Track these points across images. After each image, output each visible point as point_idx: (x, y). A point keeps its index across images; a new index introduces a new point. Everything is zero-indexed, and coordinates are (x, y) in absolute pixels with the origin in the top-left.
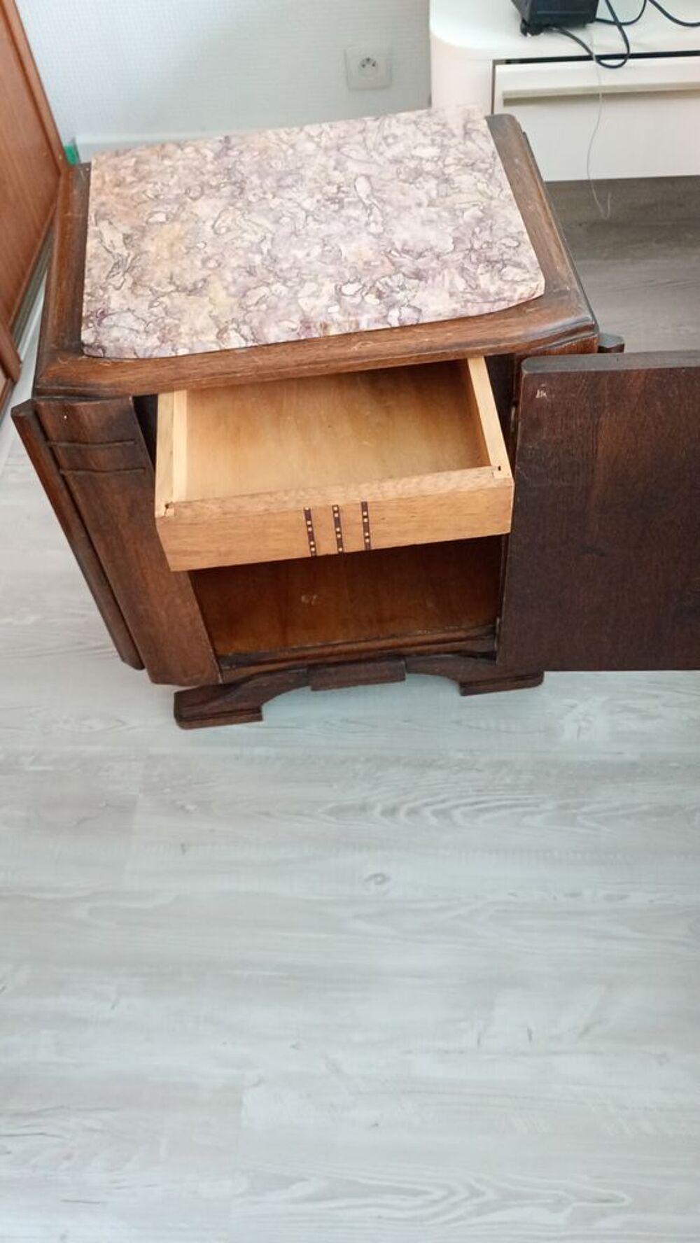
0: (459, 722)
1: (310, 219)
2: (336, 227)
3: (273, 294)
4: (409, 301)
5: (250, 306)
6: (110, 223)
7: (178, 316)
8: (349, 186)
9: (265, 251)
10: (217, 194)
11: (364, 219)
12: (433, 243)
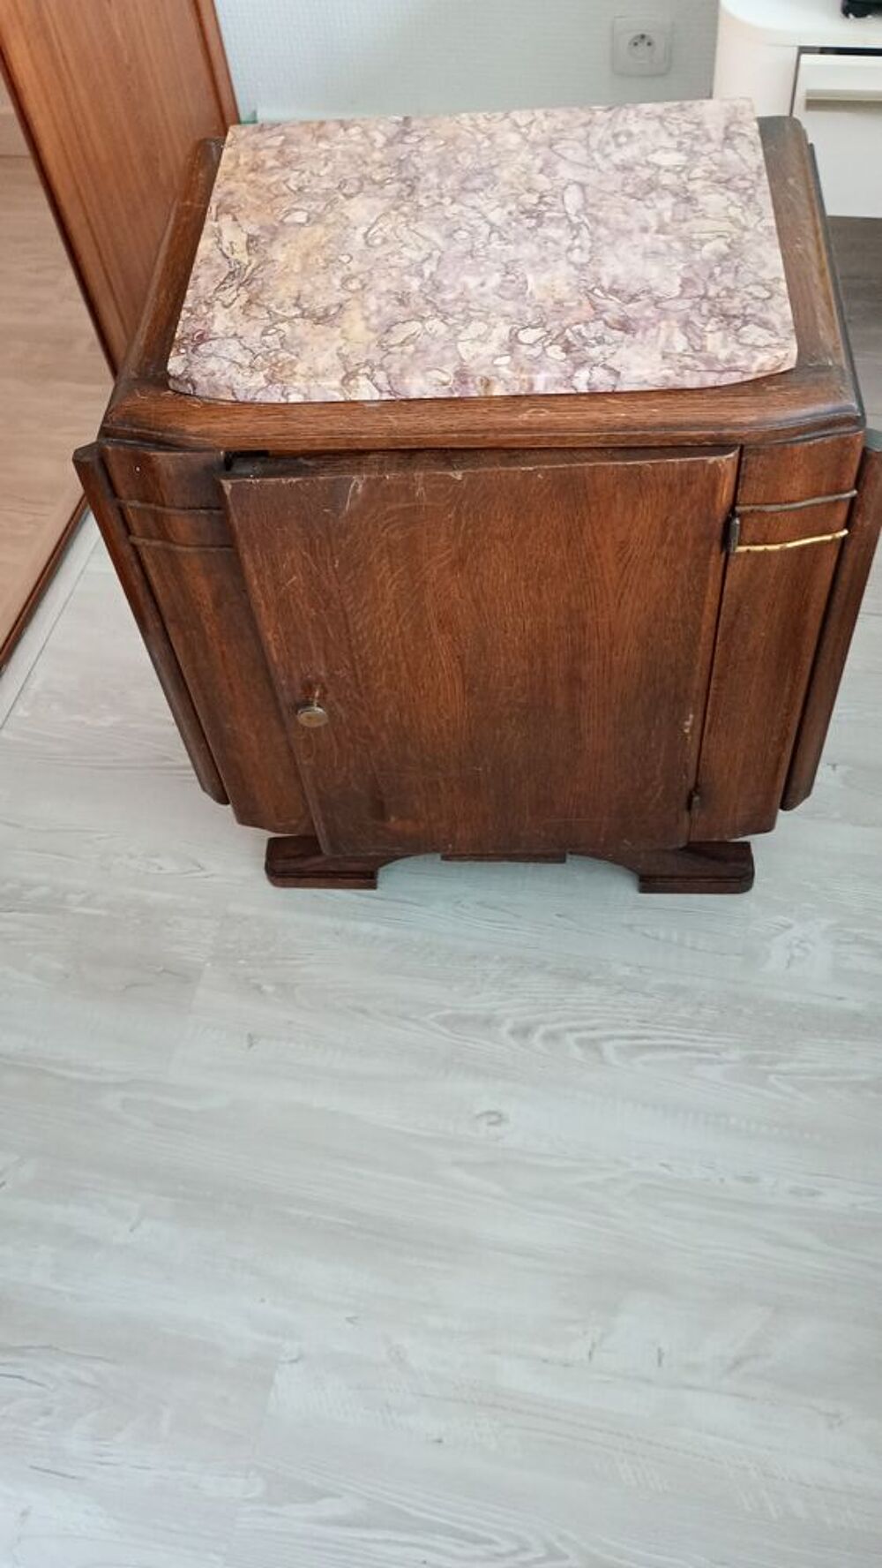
0: (630, 927)
1: (495, 235)
2: (528, 250)
3: (426, 333)
4: (605, 359)
5: (392, 346)
6: (235, 219)
7: (298, 349)
8: (555, 197)
9: (427, 274)
10: (379, 192)
11: (567, 243)
12: (652, 283)
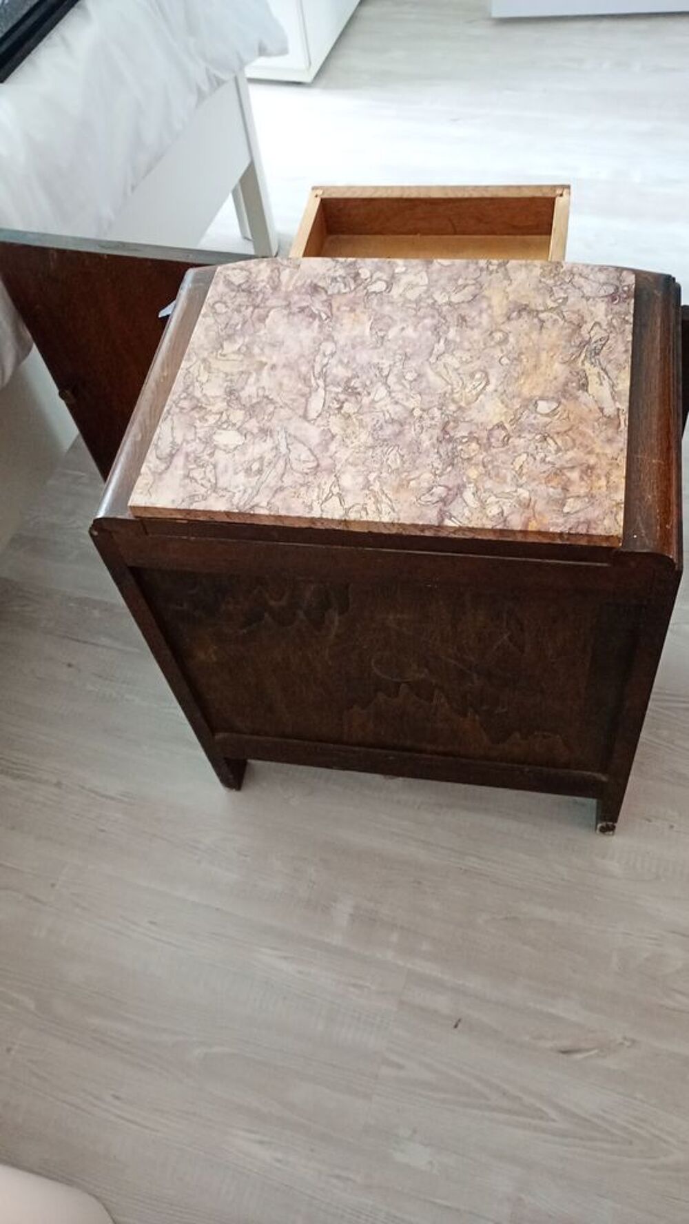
1: (385, 373)
2: (363, 357)
3: (449, 293)
5: (474, 284)
7: (540, 286)
8: (329, 407)
9: (442, 341)
11: (333, 361)
12: (285, 320)
